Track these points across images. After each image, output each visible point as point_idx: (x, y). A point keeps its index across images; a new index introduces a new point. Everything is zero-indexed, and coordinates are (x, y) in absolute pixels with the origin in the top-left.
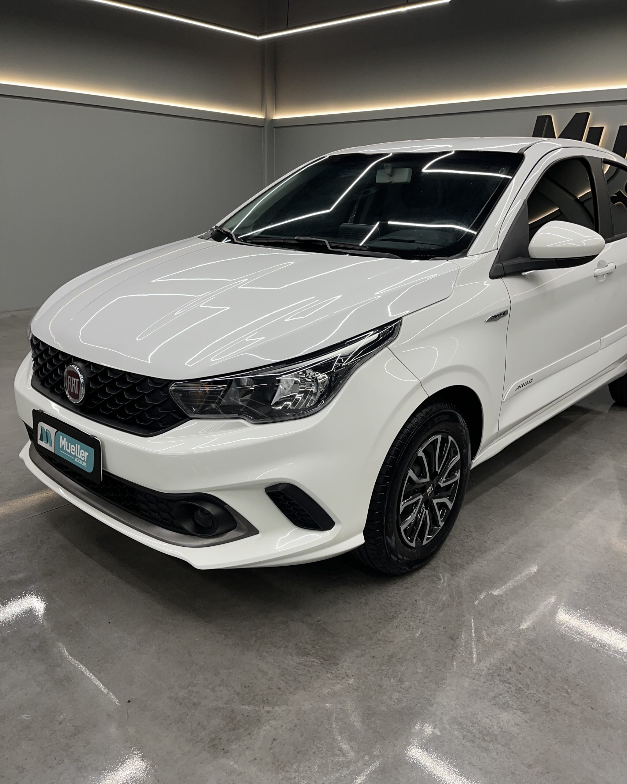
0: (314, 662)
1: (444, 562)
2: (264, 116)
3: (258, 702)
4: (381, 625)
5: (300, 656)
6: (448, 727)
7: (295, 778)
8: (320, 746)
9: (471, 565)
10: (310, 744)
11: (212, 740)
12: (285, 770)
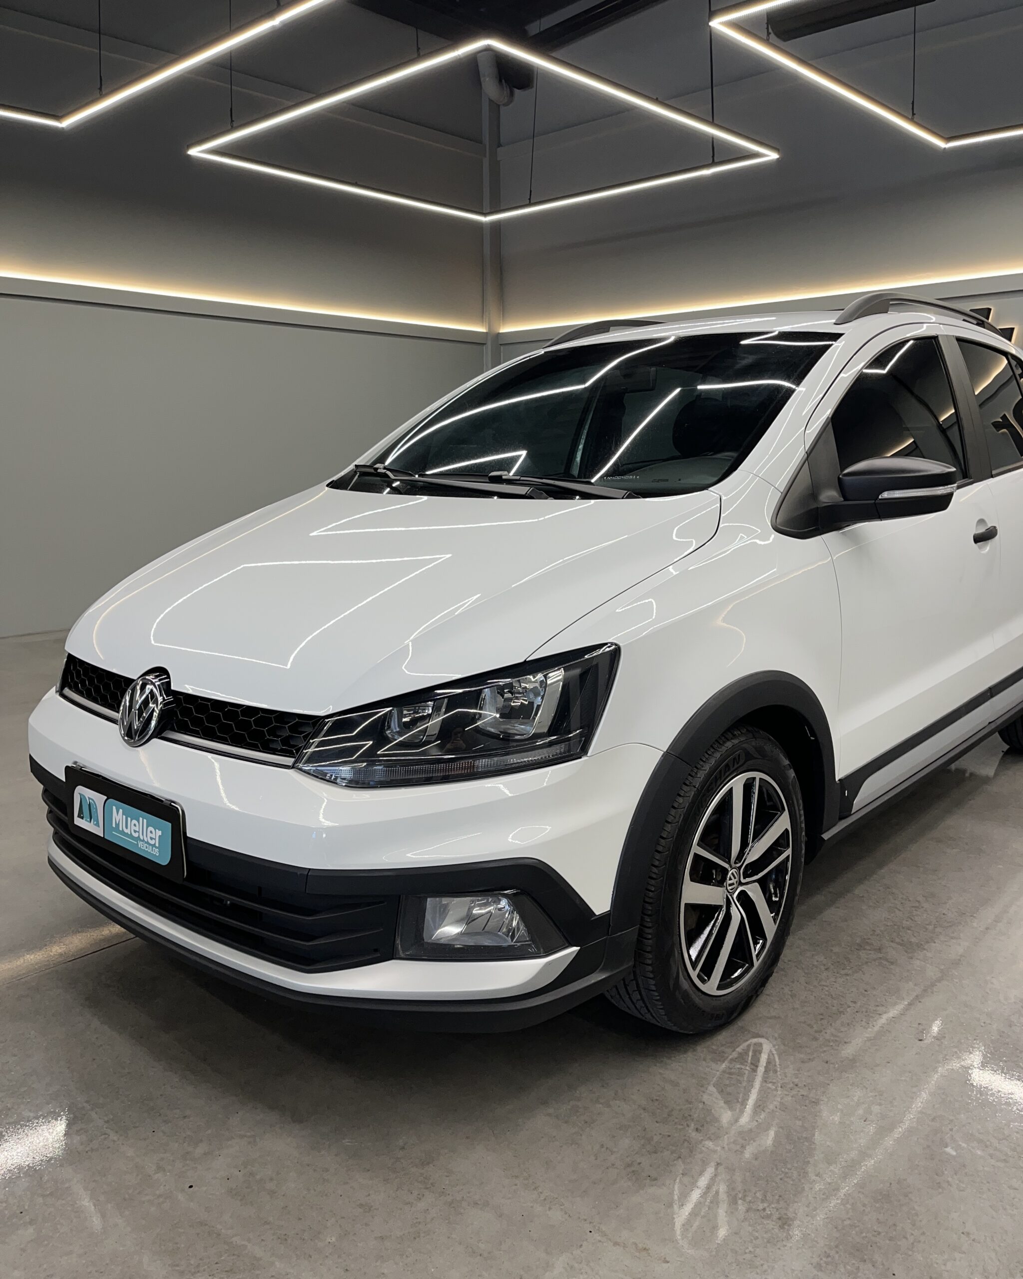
0: (742, 1069)
1: (892, 941)
2: (486, 329)
3: (677, 1118)
4: (825, 1022)
5: (719, 1062)
6: (964, 1145)
7: (764, 1209)
8: (787, 1170)
9: (933, 944)
10: (772, 1169)
11: (629, 1165)
12: (748, 1201)
